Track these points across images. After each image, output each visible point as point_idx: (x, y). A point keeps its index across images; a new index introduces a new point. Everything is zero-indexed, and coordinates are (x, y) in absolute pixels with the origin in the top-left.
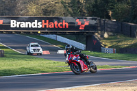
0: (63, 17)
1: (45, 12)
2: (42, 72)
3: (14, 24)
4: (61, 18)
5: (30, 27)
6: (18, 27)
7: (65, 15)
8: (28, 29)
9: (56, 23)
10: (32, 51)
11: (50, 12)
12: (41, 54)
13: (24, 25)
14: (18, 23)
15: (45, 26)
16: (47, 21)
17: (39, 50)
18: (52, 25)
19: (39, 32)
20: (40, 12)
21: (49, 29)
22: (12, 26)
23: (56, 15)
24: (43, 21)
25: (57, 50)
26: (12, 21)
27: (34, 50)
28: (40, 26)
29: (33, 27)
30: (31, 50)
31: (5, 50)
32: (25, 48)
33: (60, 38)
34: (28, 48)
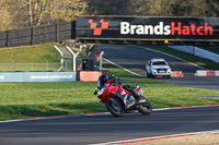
0: (205, 18)
1: (176, 9)
2: (171, 106)
3: (125, 28)
4: (202, 20)
5: (151, 33)
6: (132, 32)
7: (208, 14)
8: (149, 36)
9: (193, 27)
10: (154, 72)
11: (184, 10)
12: (169, 77)
13: (142, 30)
14: (133, 27)
15: (176, 32)
16: (179, 24)
17: (165, 70)
18: (186, 31)
19: (166, 41)
20: (168, 9)
21: (182, 36)
22: (123, 32)
23: (194, 14)
24: (173, 24)
25: (194, 70)
26: (123, 24)
27: (158, 70)
28: (168, 32)
29: (157, 33)
30: (154, 69)
31: (111, 70)
32: (143, 67)
33: (200, 52)
34: (148, 68)
